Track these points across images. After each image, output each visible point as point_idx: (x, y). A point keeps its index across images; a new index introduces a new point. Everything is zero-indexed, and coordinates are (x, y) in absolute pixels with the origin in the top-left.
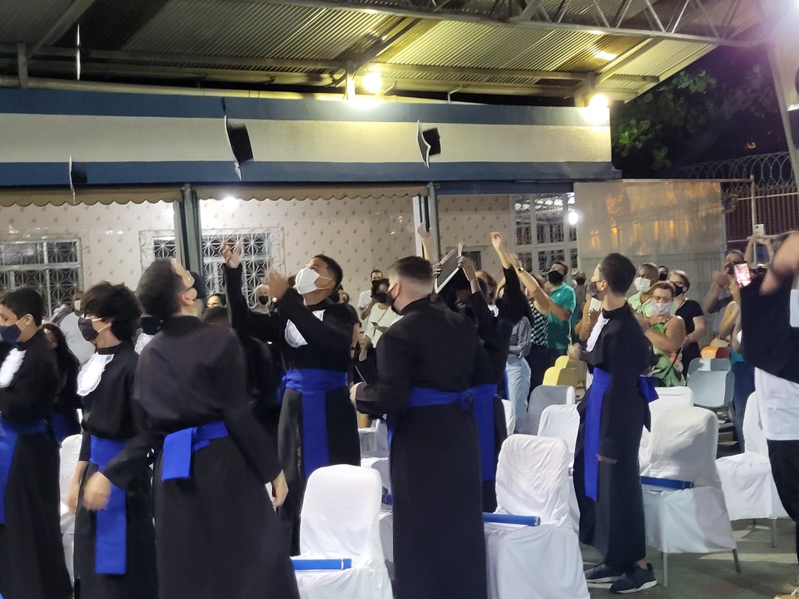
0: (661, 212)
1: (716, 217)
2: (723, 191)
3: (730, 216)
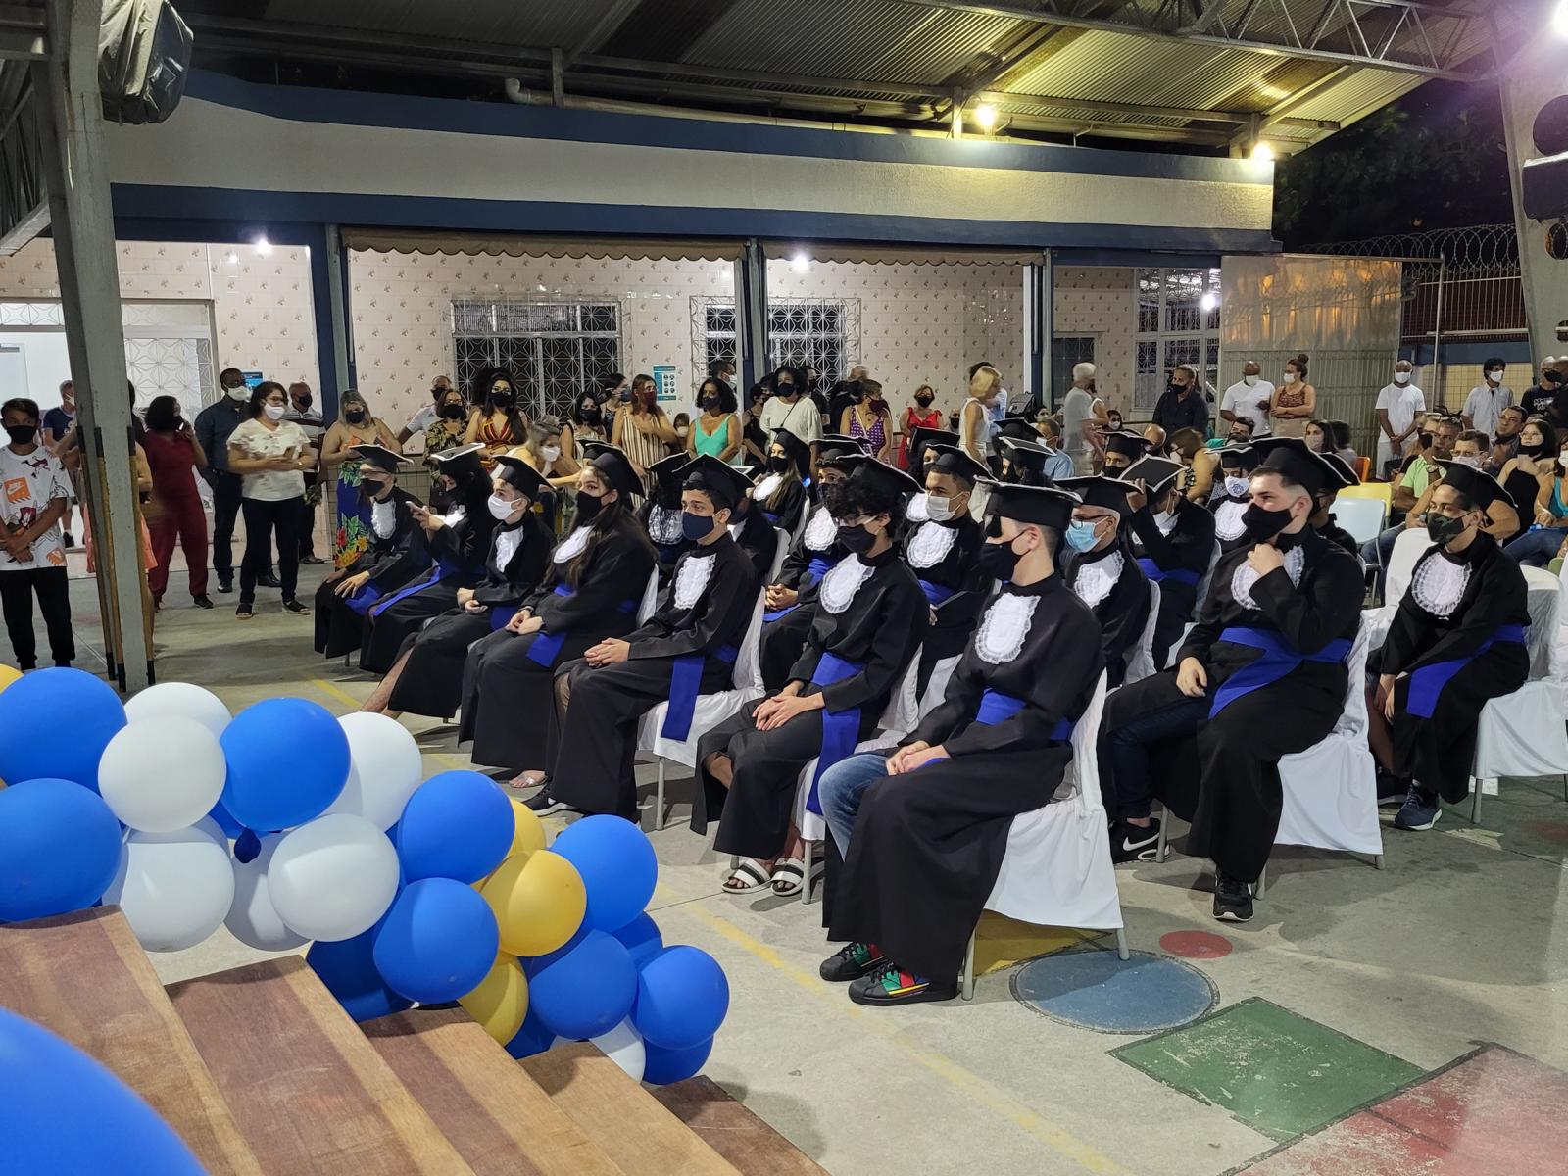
0: (1325, 297)
1: (1394, 306)
2: (1403, 272)
3: (1407, 305)
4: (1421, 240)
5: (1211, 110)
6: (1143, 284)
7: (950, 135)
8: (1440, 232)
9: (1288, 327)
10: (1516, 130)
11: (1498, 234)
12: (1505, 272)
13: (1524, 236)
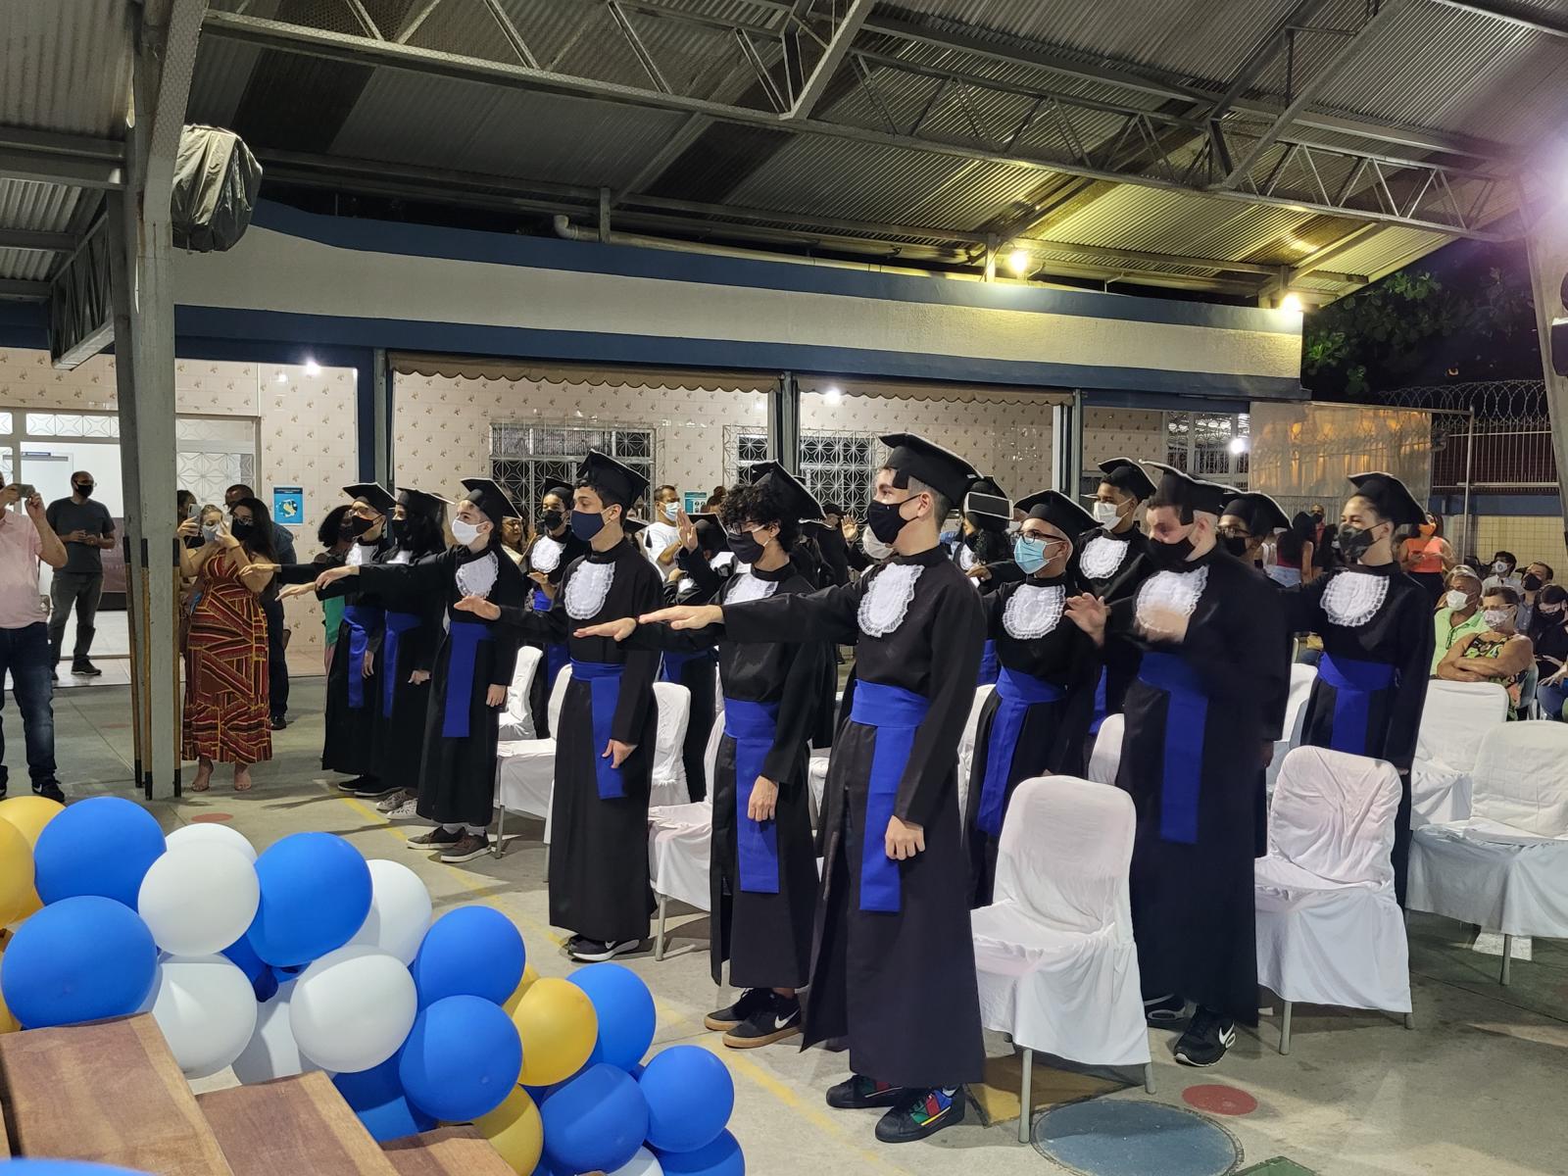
1: (1423, 456)
2: (1433, 423)
3: (1437, 454)
4: (1450, 392)
5: (1241, 261)
6: (1172, 427)
7: (983, 278)
8: (1469, 386)
9: (1317, 474)
10: (1544, 289)
11: (1529, 388)
12: (1535, 426)
13: (1553, 392)
